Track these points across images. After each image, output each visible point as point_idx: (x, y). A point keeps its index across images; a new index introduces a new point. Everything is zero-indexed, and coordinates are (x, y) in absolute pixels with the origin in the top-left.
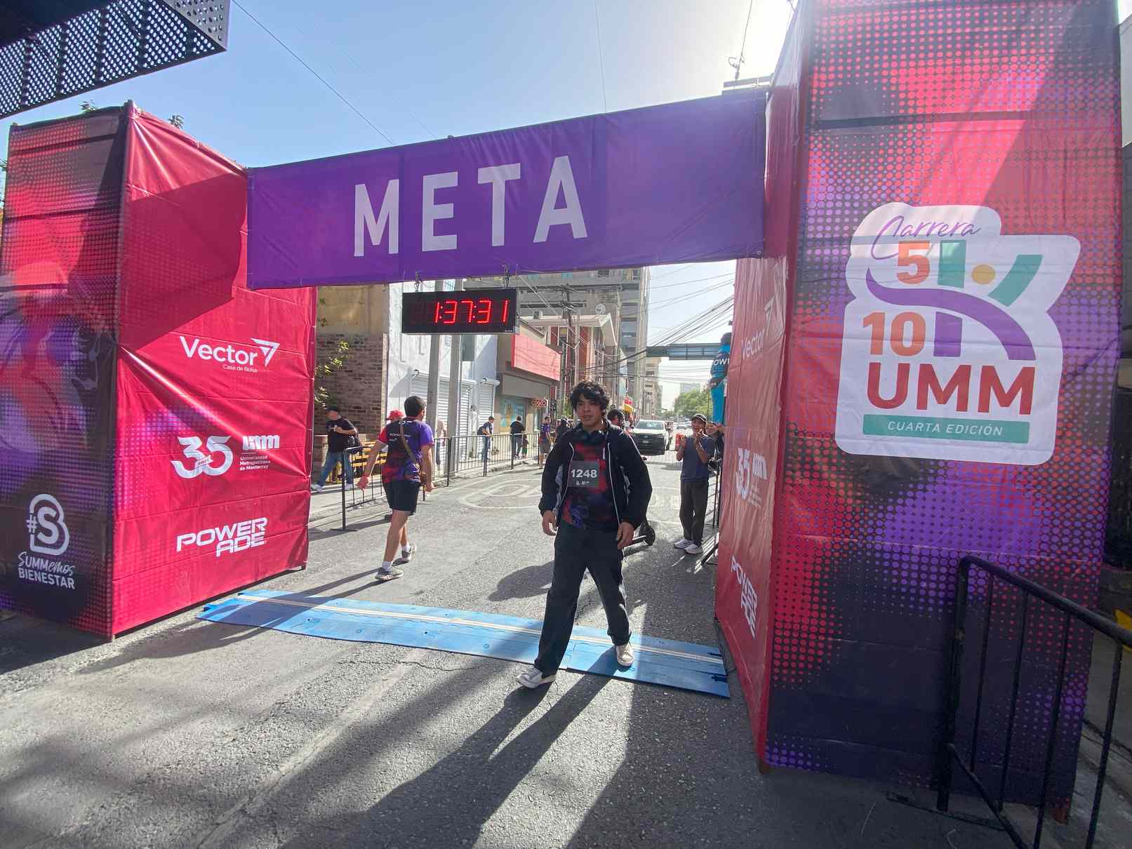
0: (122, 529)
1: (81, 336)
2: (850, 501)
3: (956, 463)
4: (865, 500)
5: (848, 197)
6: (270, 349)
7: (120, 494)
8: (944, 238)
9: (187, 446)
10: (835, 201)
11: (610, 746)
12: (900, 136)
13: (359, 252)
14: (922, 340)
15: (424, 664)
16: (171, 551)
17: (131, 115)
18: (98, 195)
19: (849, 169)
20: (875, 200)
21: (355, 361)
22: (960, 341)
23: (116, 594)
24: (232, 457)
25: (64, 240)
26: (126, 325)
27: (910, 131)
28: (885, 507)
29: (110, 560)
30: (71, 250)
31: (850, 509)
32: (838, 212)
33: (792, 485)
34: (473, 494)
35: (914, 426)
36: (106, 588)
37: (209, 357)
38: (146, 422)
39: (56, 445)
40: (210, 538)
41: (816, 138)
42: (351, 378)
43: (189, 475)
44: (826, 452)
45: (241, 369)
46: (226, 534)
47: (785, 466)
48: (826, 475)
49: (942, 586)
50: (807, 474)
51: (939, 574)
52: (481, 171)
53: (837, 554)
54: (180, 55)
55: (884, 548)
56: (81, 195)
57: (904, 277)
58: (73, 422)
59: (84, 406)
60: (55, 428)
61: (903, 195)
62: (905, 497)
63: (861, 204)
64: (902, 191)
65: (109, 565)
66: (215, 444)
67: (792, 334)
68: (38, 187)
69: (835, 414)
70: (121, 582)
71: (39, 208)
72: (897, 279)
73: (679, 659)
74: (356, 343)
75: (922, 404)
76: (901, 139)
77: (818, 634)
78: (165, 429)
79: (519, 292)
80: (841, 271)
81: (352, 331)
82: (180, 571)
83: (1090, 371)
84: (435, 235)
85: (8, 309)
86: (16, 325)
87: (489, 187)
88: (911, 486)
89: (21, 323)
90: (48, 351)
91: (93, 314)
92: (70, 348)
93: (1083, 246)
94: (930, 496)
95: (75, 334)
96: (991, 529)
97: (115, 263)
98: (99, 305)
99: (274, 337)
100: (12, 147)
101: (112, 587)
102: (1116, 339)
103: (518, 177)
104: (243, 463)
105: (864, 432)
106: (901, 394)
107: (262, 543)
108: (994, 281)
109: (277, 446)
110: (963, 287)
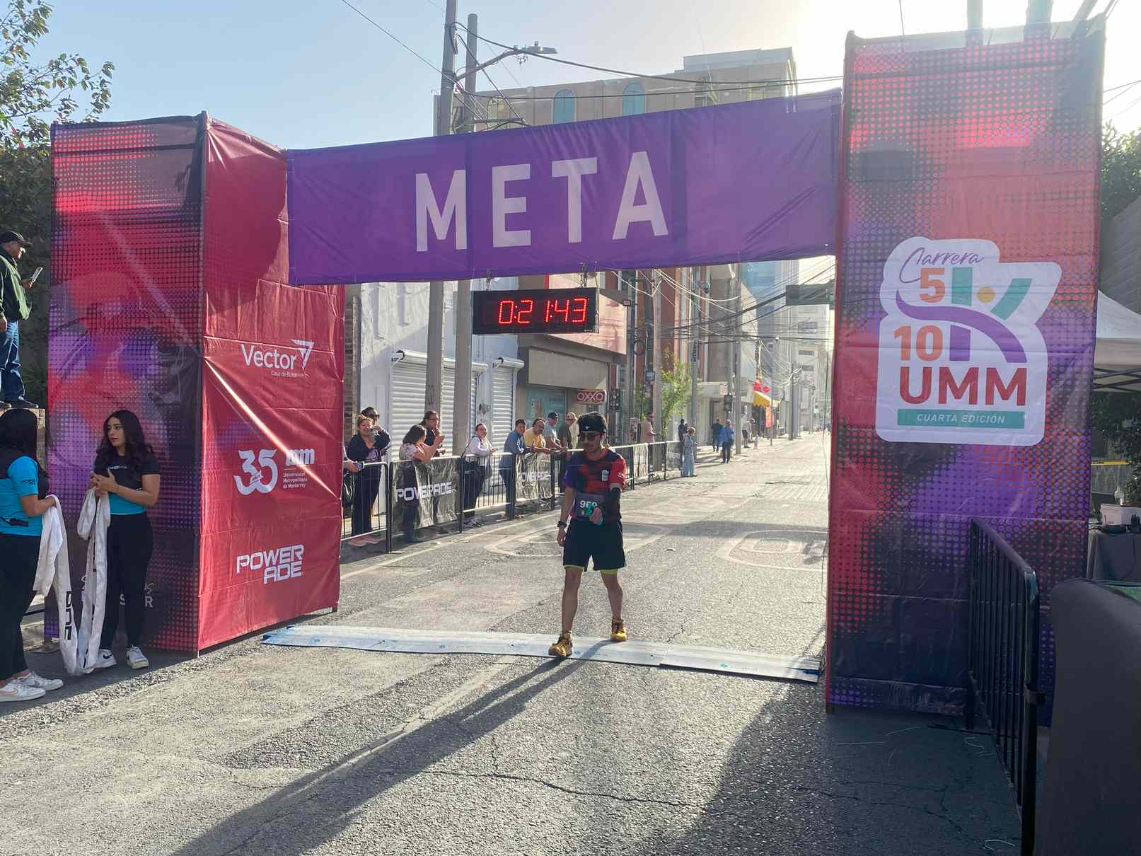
1: (160, 350)
2: (889, 480)
4: (902, 478)
5: (880, 232)
6: (305, 348)
8: (954, 266)
9: (244, 460)
13: (422, 246)
14: (941, 348)
15: (519, 664)
17: (205, 125)
20: (902, 235)
22: (968, 348)
23: (200, 609)
24: (277, 473)
28: (917, 484)
31: (889, 487)
33: (843, 469)
34: (504, 540)
35: (937, 417)
36: (193, 603)
37: (261, 364)
40: (259, 562)
43: (244, 490)
44: (869, 441)
45: (284, 374)
46: (271, 559)
47: (837, 453)
50: (854, 459)
51: (960, 536)
52: (555, 164)
53: (881, 524)
55: (918, 517)
57: (925, 297)
58: (153, 436)
59: (164, 421)
61: (923, 231)
62: (933, 475)
63: (891, 238)
64: (923, 228)
66: (265, 458)
67: (840, 344)
69: (875, 408)
70: (204, 597)
72: (919, 299)
75: (942, 399)
77: (868, 591)
78: (230, 442)
79: (597, 294)
80: (876, 293)
82: (239, 595)
83: (1070, 369)
84: (506, 230)
85: (65, 320)
86: (76, 338)
87: (563, 181)
88: (937, 466)
89: (83, 335)
90: (119, 366)
91: (174, 327)
92: (147, 362)
93: (1064, 271)
94: (951, 473)
95: (152, 347)
96: (999, 499)
97: (198, 277)
98: (180, 318)
99: (310, 336)
100: (58, 148)
101: (198, 602)
102: (1090, 344)
103: (595, 172)
104: (285, 480)
105: (899, 424)
106: (926, 392)
107: (300, 574)
108: (995, 300)
109: (312, 462)
110: (970, 305)
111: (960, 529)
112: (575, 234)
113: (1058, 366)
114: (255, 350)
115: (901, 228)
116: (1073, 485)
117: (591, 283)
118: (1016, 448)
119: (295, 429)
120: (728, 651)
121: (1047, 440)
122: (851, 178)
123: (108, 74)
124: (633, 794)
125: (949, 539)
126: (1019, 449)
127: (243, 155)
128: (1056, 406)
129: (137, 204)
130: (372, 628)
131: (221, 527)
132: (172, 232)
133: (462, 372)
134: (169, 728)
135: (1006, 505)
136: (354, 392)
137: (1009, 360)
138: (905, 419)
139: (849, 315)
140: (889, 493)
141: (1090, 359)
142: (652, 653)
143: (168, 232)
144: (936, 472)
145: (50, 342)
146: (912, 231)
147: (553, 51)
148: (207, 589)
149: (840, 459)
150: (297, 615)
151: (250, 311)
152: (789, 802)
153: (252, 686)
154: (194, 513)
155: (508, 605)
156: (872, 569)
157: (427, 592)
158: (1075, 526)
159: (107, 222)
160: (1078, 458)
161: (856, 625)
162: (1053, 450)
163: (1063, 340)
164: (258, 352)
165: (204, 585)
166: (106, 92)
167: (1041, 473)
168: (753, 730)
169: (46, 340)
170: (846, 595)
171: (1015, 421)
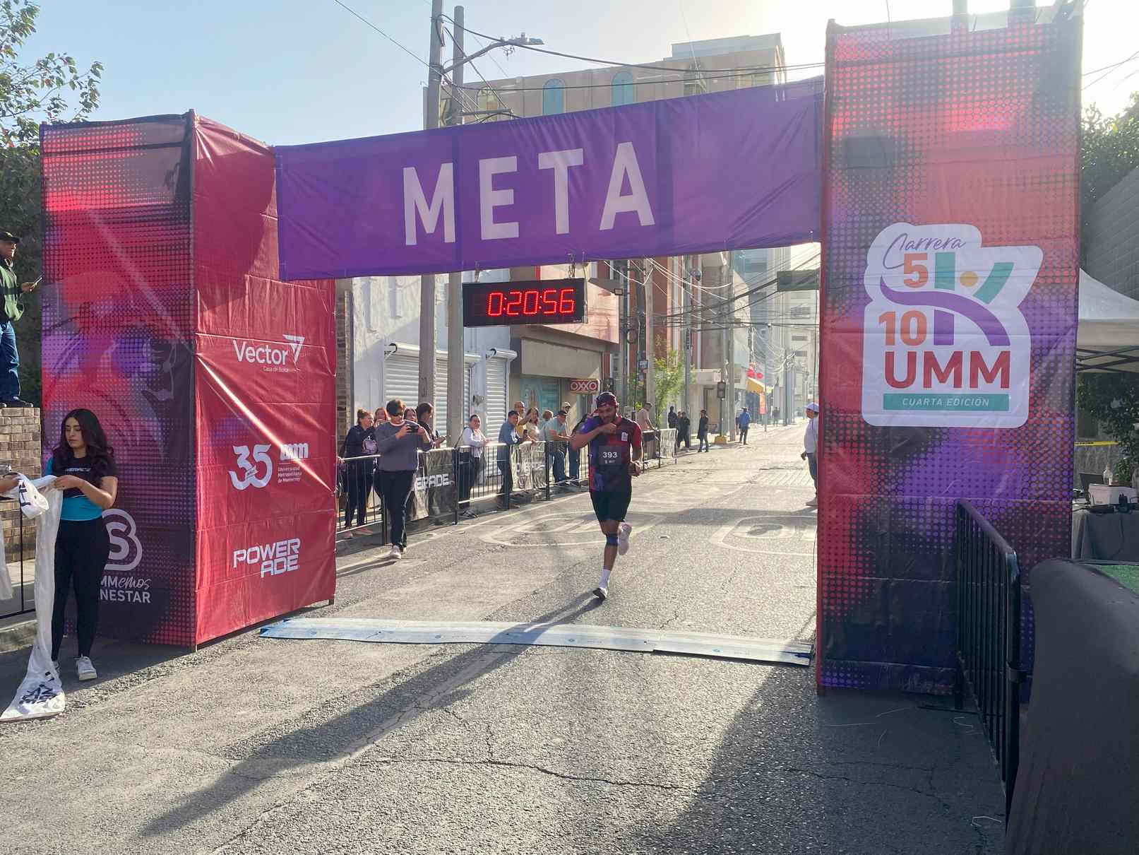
0: (200, 537)
1: (153, 348)
4: (889, 462)
5: (863, 219)
6: (297, 343)
8: (936, 251)
9: (239, 455)
10: (853, 223)
13: (411, 240)
14: (926, 333)
17: (193, 122)
20: (885, 222)
22: (952, 332)
23: (198, 604)
24: (272, 468)
28: (904, 467)
32: (856, 231)
33: (830, 454)
35: (923, 401)
36: (190, 598)
37: (253, 360)
40: (256, 557)
43: (240, 486)
44: (855, 425)
45: (276, 369)
46: (268, 553)
50: (841, 444)
51: (947, 518)
52: (541, 155)
53: (868, 508)
55: (905, 500)
57: (909, 283)
58: (146, 433)
60: (124, 440)
61: (906, 217)
62: (918, 459)
63: (874, 224)
64: (906, 213)
66: (259, 453)
67: (825, 331)
69: (861, 394)
70: (200, 592)
72: (903, 284)
75: (927, 383)
77: (857, 574)
78: (224, 437)
79: (587, 283)
80: (860, 279)
83: (1052, 352)
84: (495, 222)
85: (58, 319)
86: (69, 337)
87: (551, 172)
88: (923, 449)
89: (75, 334)
90: (112, 363)
91: (166, 325)
92: (141, 360)
93: (1045, 254)
94: (937, 456)
95: (145, 345)
96: (985, 481)
97: (189, 274)
98: (172, 316)
99: (300, 331)
100: (48, 148)
101: (195, 597)
102: (1072, 327)
103: (581, 163)
104: (279, 475)
105: (885, 408)
106: (911, 378)
107: (296, 568)
108: (977, 284)
109: (306, 456)
110: (953, 289)
111: (947, 512)
112: (562, 225)
113: (1041, 348)
114: (247, 346)
115: (884, 214)
116: (1057, 466)
117: (579, 273)
118: (1001, 430)
119: (288, 423)
120: (720, 636)
121: (1031, 421)
122: (833, 165)
123: (97, 74)
124: (627, 778)
125: (936, 521)
126: (1004, 432)
127: (230, 152)
128: (1040, 388)
129: (127, 202)
130: (368, 620)
131: (218, 523)
132: (162, 230)
133: (454, 364)
134: (169, 722)
135: (992, 487)
136: (348, 386)
137: (993, 343)
138: (890, 403)
139: (834, 302)
140: (875, 477)
141: (1072, 341)
142: (645, 639)
143: (158, 230)
144: (923, 456)
145: (43, 342)
146: (896, 217)
147: (539, 42)
148: (205, 584)
149: (828, 444)
150: (294, 609)
151: (241, 308)
152: (780, 784)
153: (251, 679)
154: (190, 509)
155: (502, 595)
156: (860, 552)
157: (423, 583)
158: (1061, 506)
159: (97, 221)
160: (1062, 438)
161: (846, 608)
162: (1038, 432)
163: (1045, 322)
164: (250, 348)
165: (201, 580)
166: (95, 91)
167: (1026, 455)
168: (745, 714)
169: (39, 338)
170: (836, 579)
171: (999, 404)
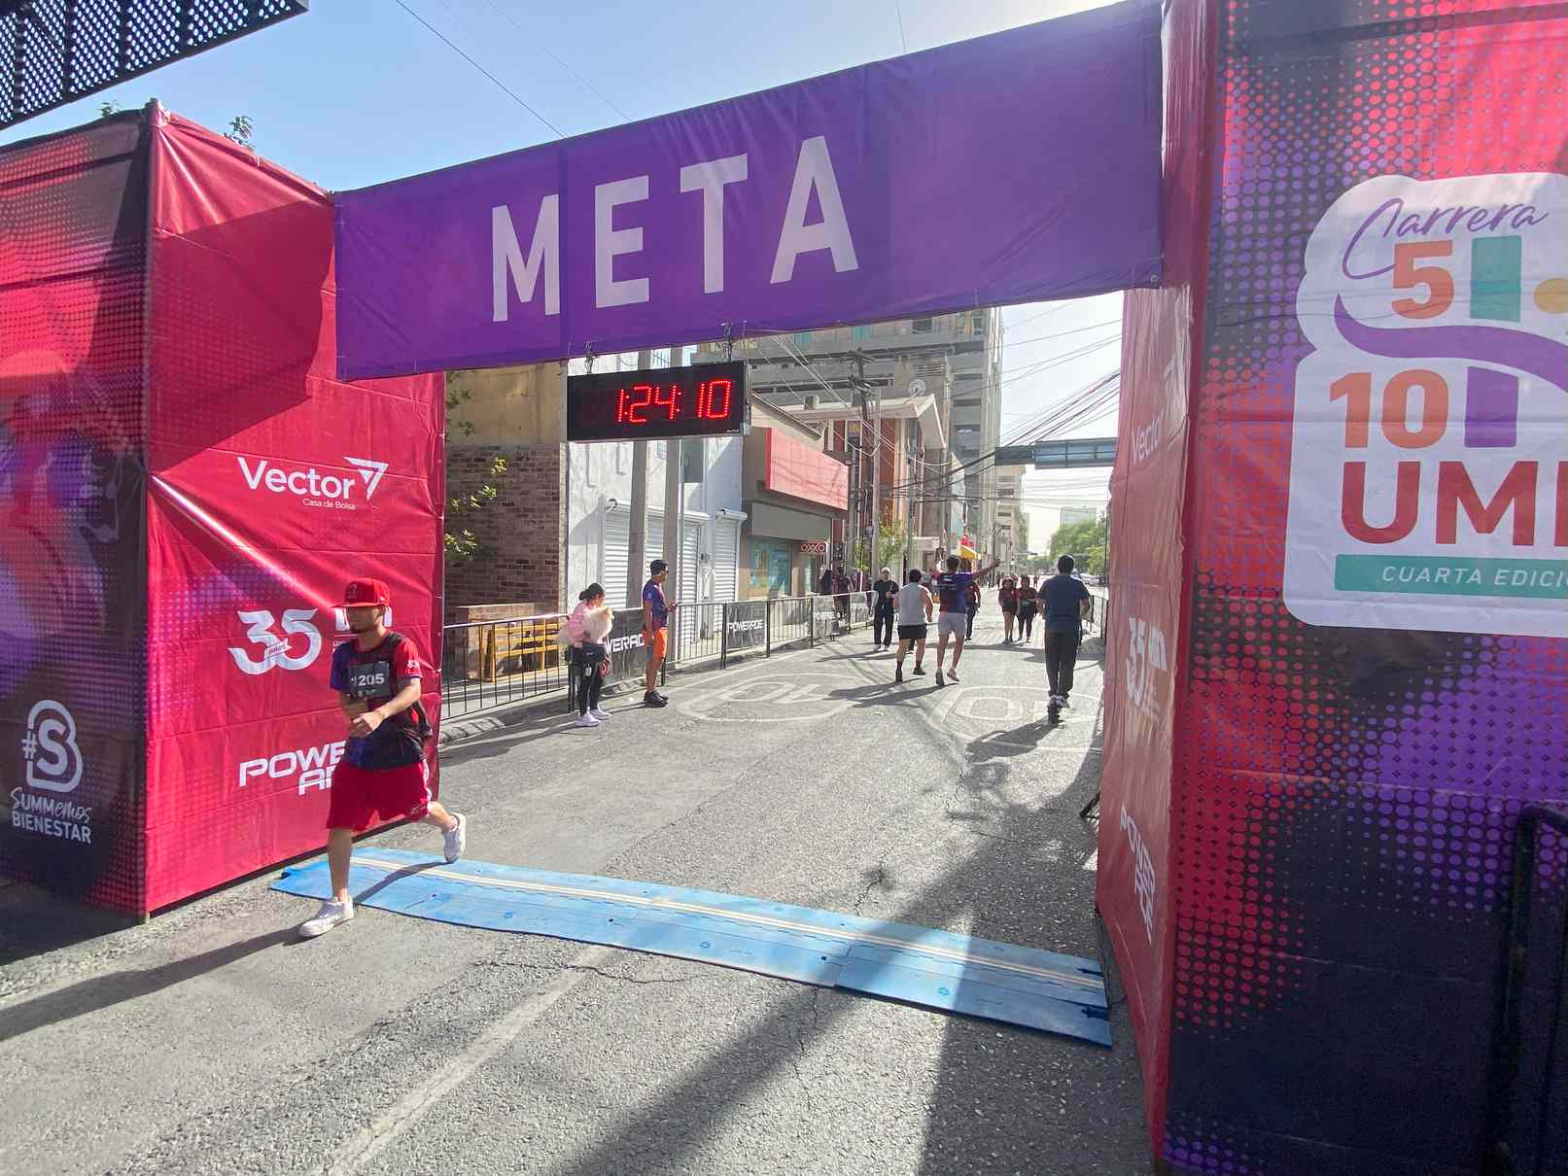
0: (158, 749)
1: (93, 461)
2: (1313, 709)
3: (1514, 639)
4: (1344, 707)
5: (1297, 172)
6: (373, 472)
7: (155, 698)
8: (1476, 235)
9: (252, 625)
10: (1275, 181)
11: (897, 1118)
12: (1392, 57)
13: (500, 314)
14: (1445, 420)
15: (605, 971)
16: (230, 786)
17: (156, 122)
18: (113, 246)
19: (1298, 123)
20: (1350, 174)
21: (515, 488)
22: (1511, 419)
23: (150, 850)
24: (320, 642)
25: (67, 317)
26: (160, 442)
27: (1412, 47)
28: (1380, 723)
29: (140, 799)
30: (78, 331)
31: (1313, 724)
32: (1280, 200)
34: (703, 697)
35: (1433, 577)
36: (136, 842)
37: (281, 489)
38: (191, 589)
39: (61, 626)
40: (289, 767)
41: (1237, 73)
42: (514, 515)
43: (257, 669)
44: (1268, 623)
45: (330, 505)
46: (313, 763)
47: (1193, 648)
48: (1265, 663)
49: (1491, 864)
50: (1231, 661)
51: (1484, 841)
52: (684, 171)
53: (1291, 805)
54: (240, 22)
55: (1381, 791)
56: (86, 247)
57: (1405, 309)
58: (85, 591)
59: (98, 568)
60: (58, 600)
61: (1400, 162)
62: (1417, 702)
63: (1322, 183)
64: (1399, 154)
65: (140, 807)
66: (295, 622)
67: (1201, 417)
68: (26, 237)
69: (1281, 554)
70: (158, 832)
71: (29, 270)
72: (1390, 309)
73: (1028, 977)
74: (520, 459)
75: (1446, 532)
76: (1395, 63)
77: (1259, 944)
78: (218, 599)
79: (749, 367)
80: (1288, 303)
81: (511, 441)
82: (245, 816)
84: (615, 280)
87: (696, 198)
88: (1430, 682)
89: (9, 444)
90: (47, 486)
91: (110, 427)
92: (80, 480)
94: (1466, 700)
95: (85, 458)
97: (141, 350)
98: (119, 414)
99: (378, 455)
101: (145, 840)
103: (745, 176)
105: (1337, 587)
106: (1406, 517)
110: (1518, 320)
111: (1485, 826)
112: (714, 279)
114: (269, 467)
115: (1346, 159)
117: (737, 353)
139: (1225, 354)
146: (1374, 165)
161: (1228, 1012)
164: (276, 471)
165: (161, 813)
